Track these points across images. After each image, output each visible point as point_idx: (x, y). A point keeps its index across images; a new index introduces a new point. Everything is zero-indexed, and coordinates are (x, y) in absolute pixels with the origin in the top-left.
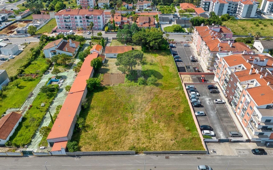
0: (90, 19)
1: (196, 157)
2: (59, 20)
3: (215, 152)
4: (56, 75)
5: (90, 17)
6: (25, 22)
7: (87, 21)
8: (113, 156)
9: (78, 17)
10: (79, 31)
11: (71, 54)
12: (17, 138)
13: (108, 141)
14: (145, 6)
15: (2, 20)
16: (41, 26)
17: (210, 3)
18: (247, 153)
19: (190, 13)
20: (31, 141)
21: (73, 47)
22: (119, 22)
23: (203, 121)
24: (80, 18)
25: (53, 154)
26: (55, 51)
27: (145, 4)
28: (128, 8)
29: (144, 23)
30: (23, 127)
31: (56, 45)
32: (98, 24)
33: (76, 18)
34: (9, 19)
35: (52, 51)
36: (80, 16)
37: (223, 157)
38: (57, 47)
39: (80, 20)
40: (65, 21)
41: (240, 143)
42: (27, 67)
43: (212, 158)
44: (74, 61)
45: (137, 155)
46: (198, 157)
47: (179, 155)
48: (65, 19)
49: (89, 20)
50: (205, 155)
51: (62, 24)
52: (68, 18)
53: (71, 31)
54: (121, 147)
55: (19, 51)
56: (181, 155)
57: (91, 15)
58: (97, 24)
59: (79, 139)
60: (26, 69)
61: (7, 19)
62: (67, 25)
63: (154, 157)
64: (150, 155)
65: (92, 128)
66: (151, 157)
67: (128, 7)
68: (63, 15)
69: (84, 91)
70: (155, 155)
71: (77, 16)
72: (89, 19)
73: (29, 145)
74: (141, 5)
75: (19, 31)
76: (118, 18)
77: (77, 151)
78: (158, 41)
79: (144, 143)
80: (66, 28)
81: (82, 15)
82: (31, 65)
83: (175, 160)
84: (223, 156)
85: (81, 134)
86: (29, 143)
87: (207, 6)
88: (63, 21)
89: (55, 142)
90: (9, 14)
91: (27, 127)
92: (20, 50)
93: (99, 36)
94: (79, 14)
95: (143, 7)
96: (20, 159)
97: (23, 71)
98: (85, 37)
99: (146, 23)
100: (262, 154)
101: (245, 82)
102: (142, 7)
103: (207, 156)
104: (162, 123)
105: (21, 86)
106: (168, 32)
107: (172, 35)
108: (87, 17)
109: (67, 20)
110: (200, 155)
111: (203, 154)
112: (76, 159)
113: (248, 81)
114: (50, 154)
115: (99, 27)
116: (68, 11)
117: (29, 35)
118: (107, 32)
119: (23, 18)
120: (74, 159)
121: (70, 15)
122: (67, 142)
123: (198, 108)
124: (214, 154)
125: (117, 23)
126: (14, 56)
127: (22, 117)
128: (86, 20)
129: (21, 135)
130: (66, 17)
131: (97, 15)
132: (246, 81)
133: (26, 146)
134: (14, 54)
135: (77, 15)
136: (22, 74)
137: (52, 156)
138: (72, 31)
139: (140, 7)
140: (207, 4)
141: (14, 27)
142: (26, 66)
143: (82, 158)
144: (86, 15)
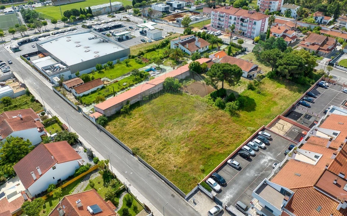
0: (246, 22)
1: (173, 193)
2: (214, 17)
3: (195, 204)
4: (158, 66)
5: (246, 20)
6: (194, 14)
7: (242, 25)
8: (118, 144)
9: (233, 17)
10: (228, 33)
11: (190, 52)
12: (86, 98)
13: (128, 133)
15: (177, 7)
16: (200, 20)
20: (91, 104)
21: (197, 46)
22: (278, 34)
23: (228, 172)
24: (235, 19)
26: (178, 45)
29: (313, 44)
30: (97, 93)
31: (180, 39)
32: (252, 31)
33: (231, 18)
34: (185, 8)
35: (176, 44)
36: (235, 16)
37: (196, 214)
38: (181, 42)
39: (234, 21)
40: (219, 19)
43: (186, 205)
44: (188, 61)
45: (132, 156)
46: (175, 194)
47: (161, 180)
48: (220, 17)
49: (244, 24)
50: (182, 198)
51: (216, 22)
52: (222, 17)
53: (218, 31)
54: (131, 143)
56: (163, 181)
57: (247, 18)
59: (114, 119)
60: (147, 54)
61: (183, 7)
62: (220, 24)
64: (141, 163)
65: (131, 117)
66: (140, 165)
67: (321, 20)
68: (218, 12)
69: (155, 86)
70: (144, 165)
72: (243, 22)
73: (87, 106)
74: (344, 21)
75: (178, 20)
76: (280, 29)
77: (101, 125)
78: (290, 67)
79: (150, 152)
80: (218, 27)
81: (238, 16)
82: (154, 52)
83: (153, 180)
84: (198, 213)
85: (118, 116)
86: (88, 104)
89: (98, 112)
90: (188, 3)
91: (99, 93)
92: (162, 37)
93: (238, 44)
94: (236, 14)
95: (345, 24)
97: (142, 54)
98: (224, 40)
99: (316, 44)
101: (306, 152)
102: (343, 24)
103: (183, 200)
104: (187, 148)
105: (129, 65)
106: (340, 66)
107: (345, 72)
108: (242, 20)
109: (221, 19)
110: (178, 194)
111: (182, 196)
112: (98, 131)
113: (310, 153)
115: (252, 34)
116: (227, 9)
117: (182, 26)
118: (255, 42)
119: (197, 10)
120: (97, 130)
121: (226, 13)
122: (101, 115)
123: (242, 158)
124: (192, 205)
125: (276, 35)
126: (152, 41)
127: (103, 85)
128: (240, 22)
129: (90, 97)
130: (222, 15)
131: (254, 19)
132: (308, 152)
133: (85, 105)
134: (155, 39)
135: (232, 15)
136: (140, 56)
137: (89, 120)
138: (220, 32)
139: (341, 24)
141: (180, 16)
142: (149, 51)
143: (102, 133)
144: (241, 17)
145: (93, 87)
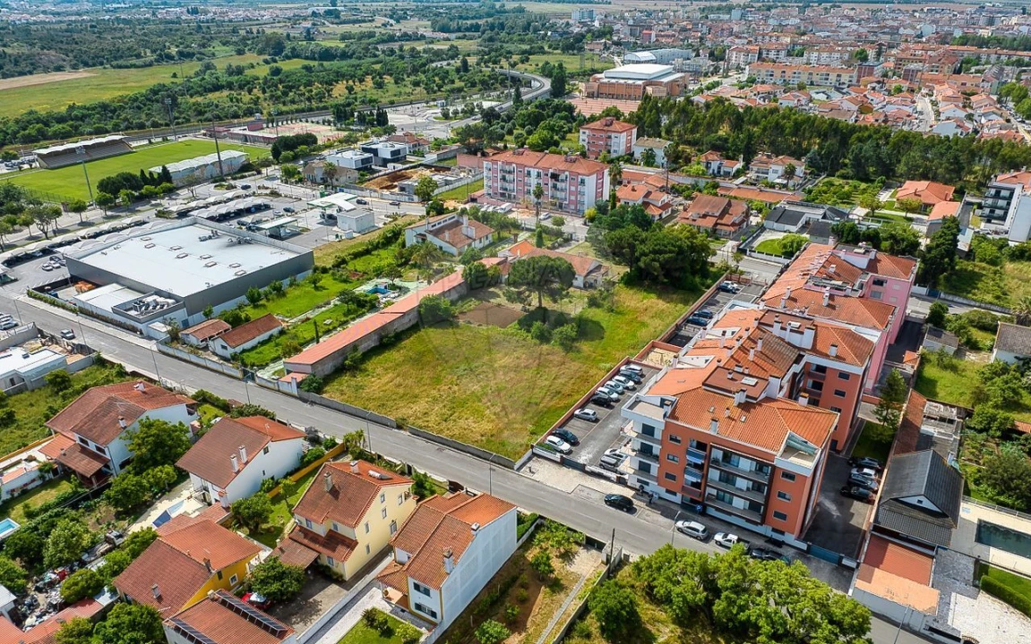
0: (562, 181)
2: (490, 174)
3: (534, 474)
4: (390, 282)
5: (562, 177)
6: (436, 170)
7: (555, 187)
9: (534, 172)
10: (527, 207)
11: (454, 250)
12: (253, 354)
14: (775, 172)
15: (390, 158)
16: (456, 185)
17: (1012, 192)
18: (595, 496)
19: (909, 215)
20: (267, 365)
21: (468, 236)
22: (633, 201)
23: (578, 427)
24: (539, 175)
25: (281, 389)
26: (425, 235)
27: (774, 167)
28: (719, 172)
29: (705, 216)
30: (273, 344)
31: (430, 224)
32: (578, 199)
33: (529, 173)
34: (410, 158)
35: (420, 234)
36: (538, 170)
37: (538, 485)
38: (429, 230)
39: (536, 180)
40: (504, 179)
41: (603, 481)
42: (358, 259)
43: (517, 478)
44: (454, 267)
45: (397, 431)
46: (495, 468)
47: (464, 453)
48: (504, 174)
49: (559, 185)
50: (508, 470)
51: (495, 185)
52: (510, 172)
53: (506, 205)
55: (374, 226)
56: (468, 454)
57: (564, 171)
58: (576, 198)
59: (334, 382)
60: (355, 262)
61: (405, 157)
62: (506, 189)
63: (420, 442)
64: (418, 438)
65: (368, 375)
66: (416, 440)
67: (719, 168)
68: (500, 163)
69: (401, 315)
70: (424, 439)
71: (532, 170)
72: (558, 181)
73: (260, 369)
74: (763, 167)
75: (404, 186)
76: (636, 191)
77: (311, 394)
78: (661, 258)
79: (428, 422)
80: (503, 195)
81: (544, 169)
82: (369, 256)
84: (542, 483)
86: (263, 366)
87: (1001, 203)
88: (499, 177)
89: (295, 372)
90: (415, 146)
91: (277, 345)
92: (376, 225)
93: (555, 227)
94: (539, 165)
95: (767, 174)
96: (236, 382)
97: (344, 261)
98: (522, 222)
99: (710, 216)
100: (622, 510)
102: (763, 173)
103: (512, 472)
105: (321, 287)
106: (758, 253)
107: (767, 262)
108: (555, 177)
109: (508, 177)
111: (508, 467)
112: (307, 406)
114: (277, 388)
115: (578, 205)
116: (519, 154)
117: (416, 198)
118: (588, 222)
119: (440, 161)
120: (303, 405)
121: (516, 164)
123: (598, 406)
124: (529, 475)
125: (628, 203)
126: (355, 235)
127: (280, 328)
128: (551, 183)
129: (261, 353)
130: (507, 168)
131: (579, 174)
133: (257, 367)
134: (360, 230)
135: (531, 167)
136: (340, 267)
137: (279, 391)
138: (510, 205)
139: (759, 173)
140: (1004, 193)
141: (405, 176)
142: (356, 256)
143: (317, 407)
144: (551, 171)
145: (260, 333)
